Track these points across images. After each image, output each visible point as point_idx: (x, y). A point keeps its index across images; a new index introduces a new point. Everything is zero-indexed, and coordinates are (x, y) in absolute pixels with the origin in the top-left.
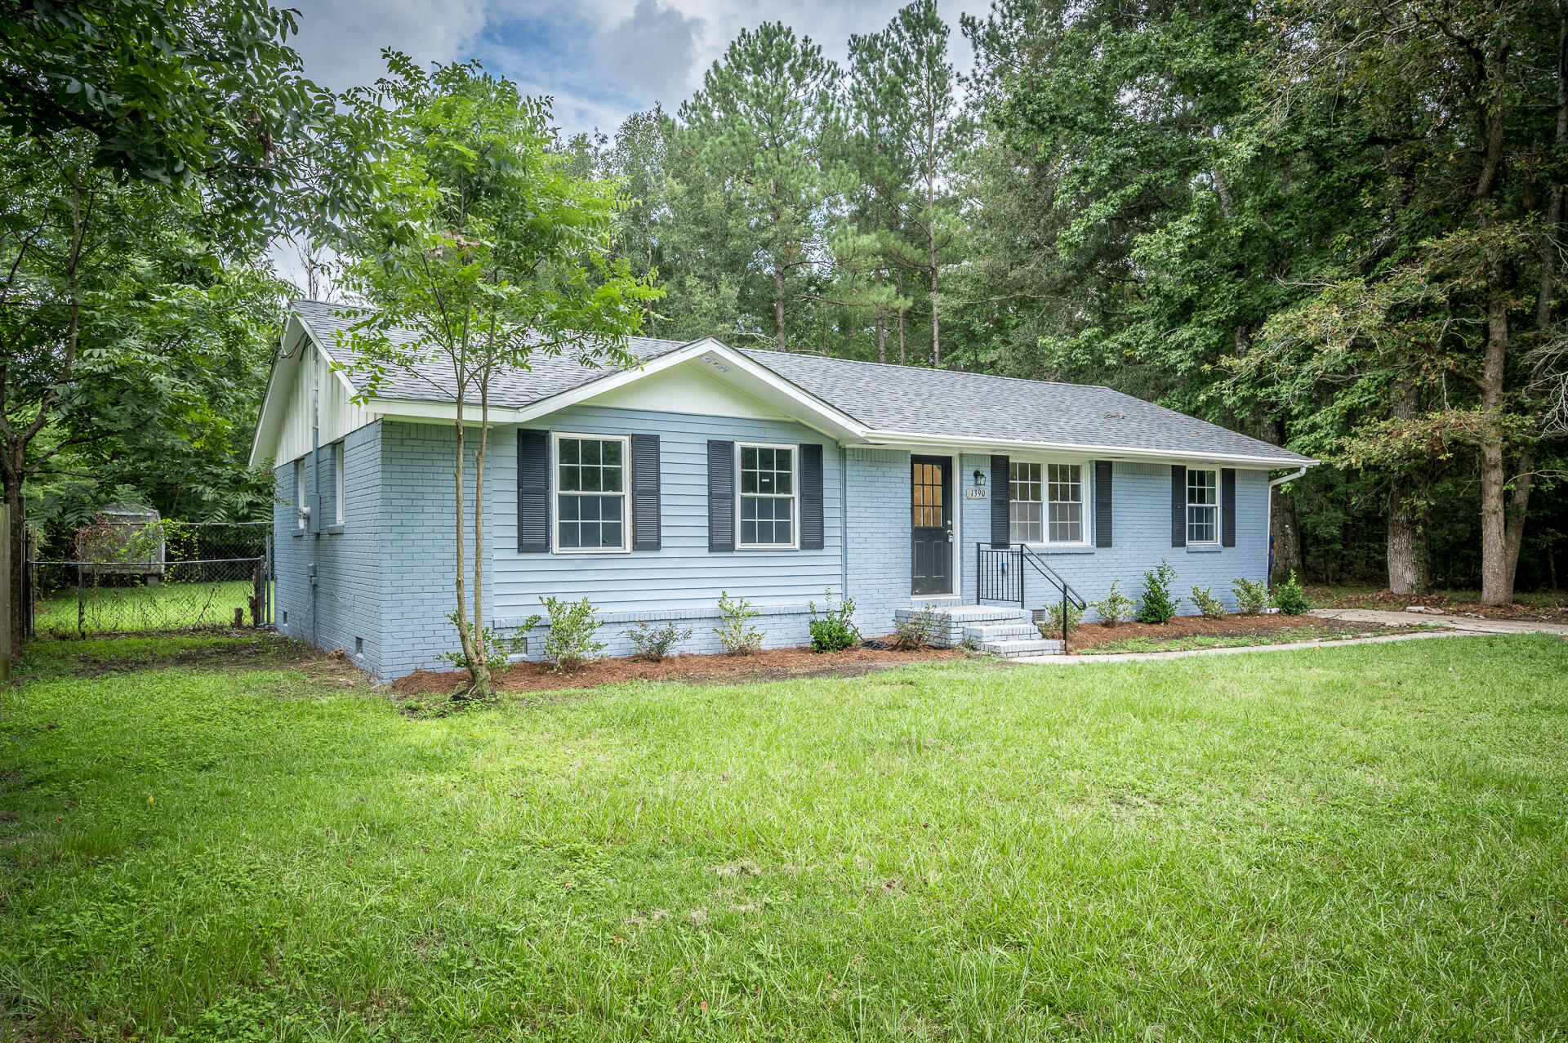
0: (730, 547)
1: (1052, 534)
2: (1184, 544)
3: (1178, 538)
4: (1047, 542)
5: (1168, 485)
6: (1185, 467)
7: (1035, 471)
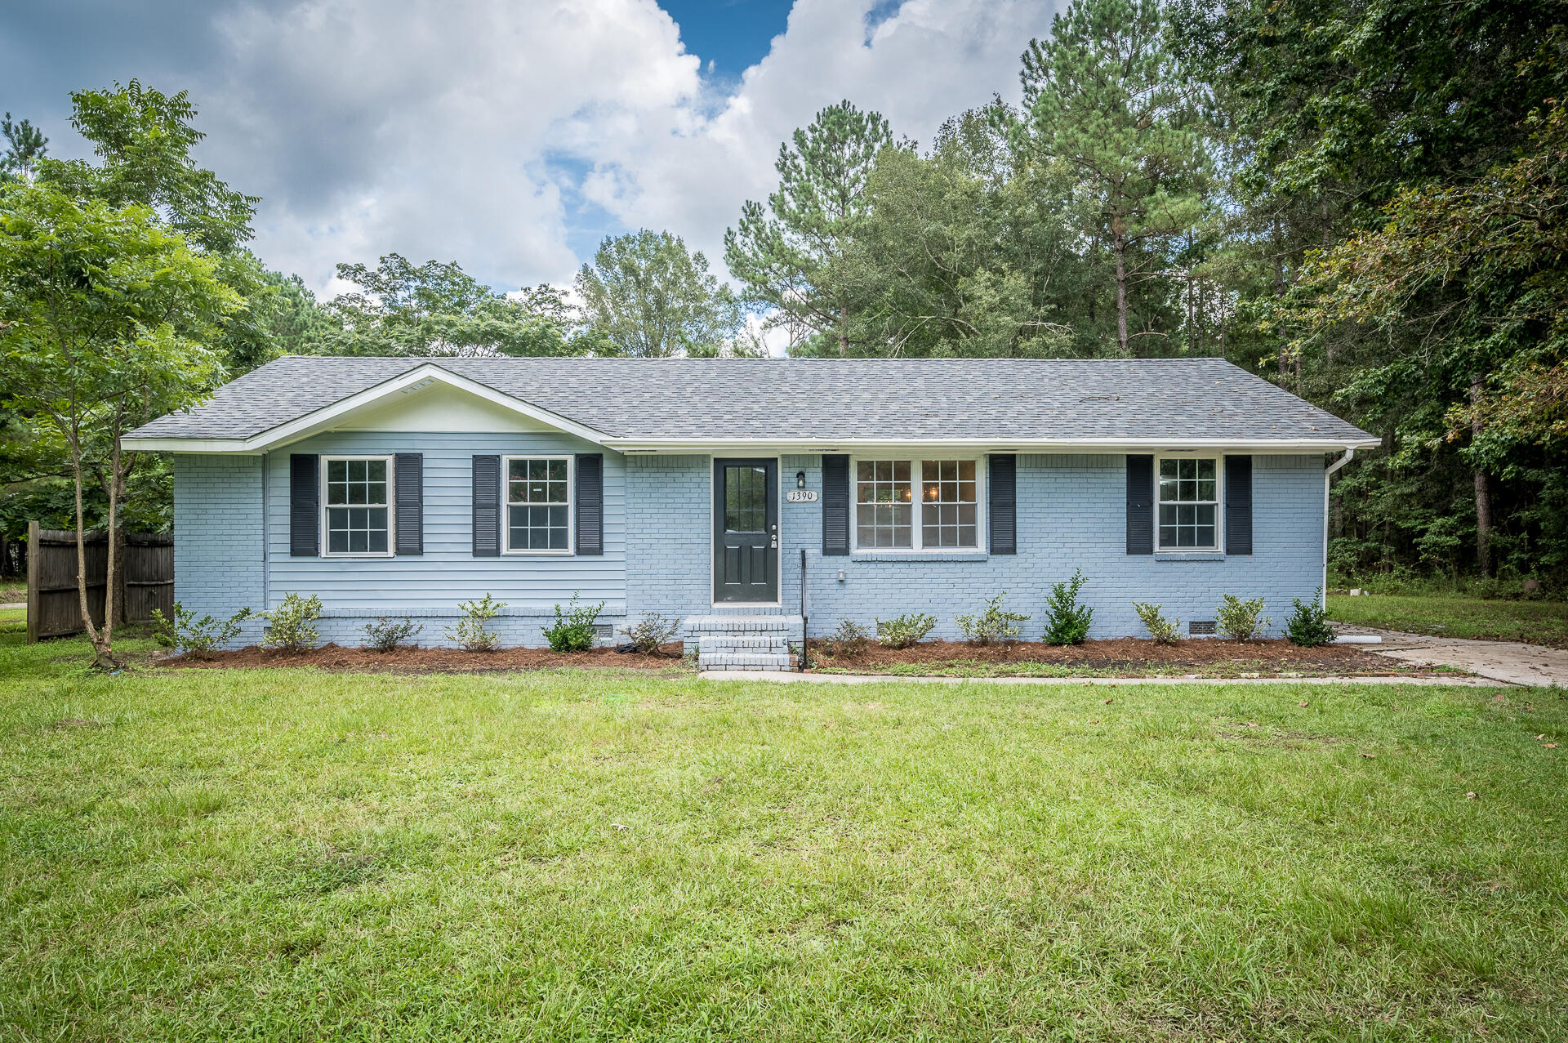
0: (497, 553)
1: (930, 539)
2: (1150, 551)
3: (1138, 543)
4: (917, 548)
5: (1120, 478)
6: (1152, 456)
7: (903, 470)
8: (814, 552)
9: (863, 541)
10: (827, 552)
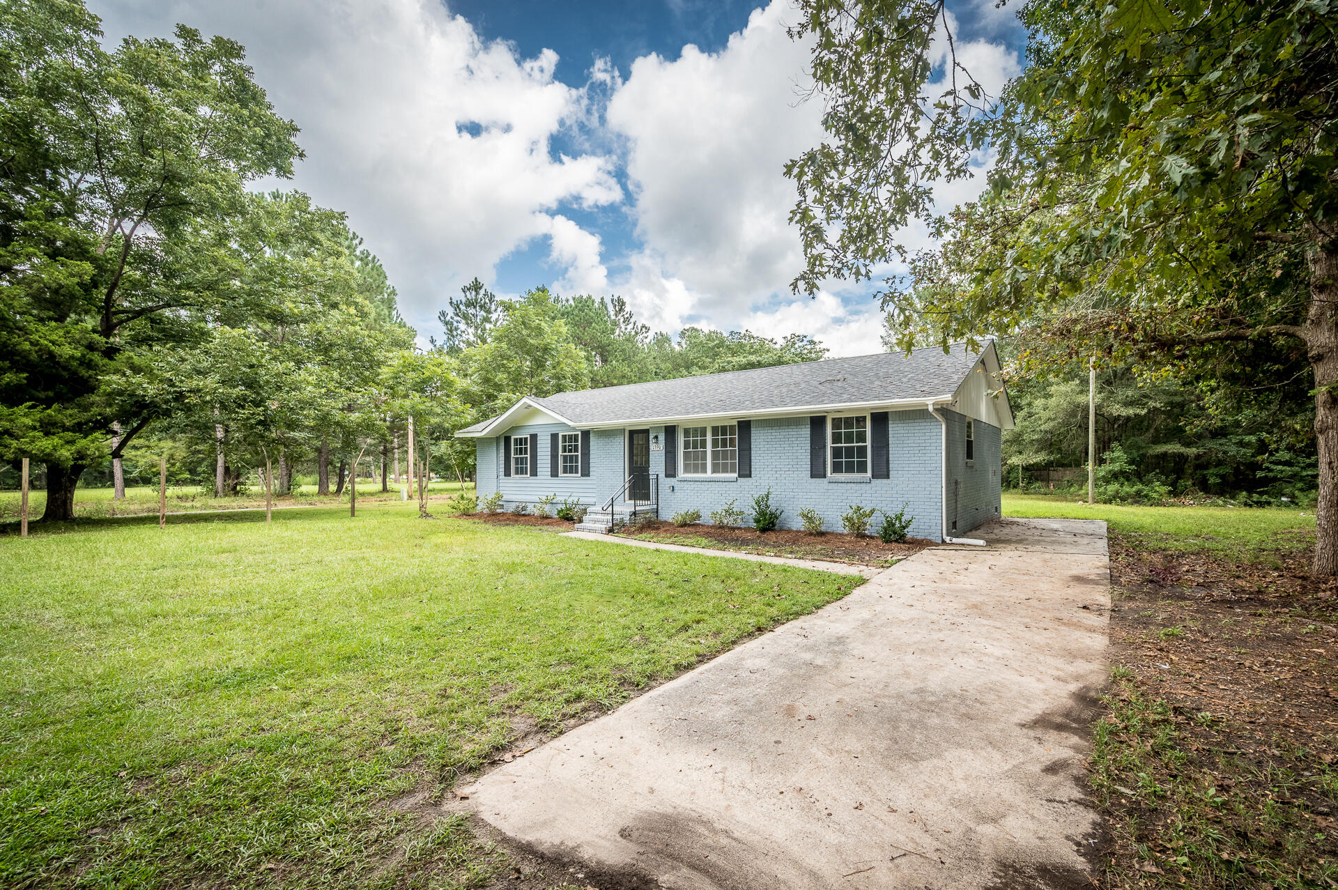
0: (557, 476)
1: (715, 469)
2: (825, 476)
3: (817, 471)
4: (709, 474)
5: (806, 431)
6: (825, 417)
7: (703, 431)
8: (662, 475)
9: (686, 470)
10: (667, 476)
